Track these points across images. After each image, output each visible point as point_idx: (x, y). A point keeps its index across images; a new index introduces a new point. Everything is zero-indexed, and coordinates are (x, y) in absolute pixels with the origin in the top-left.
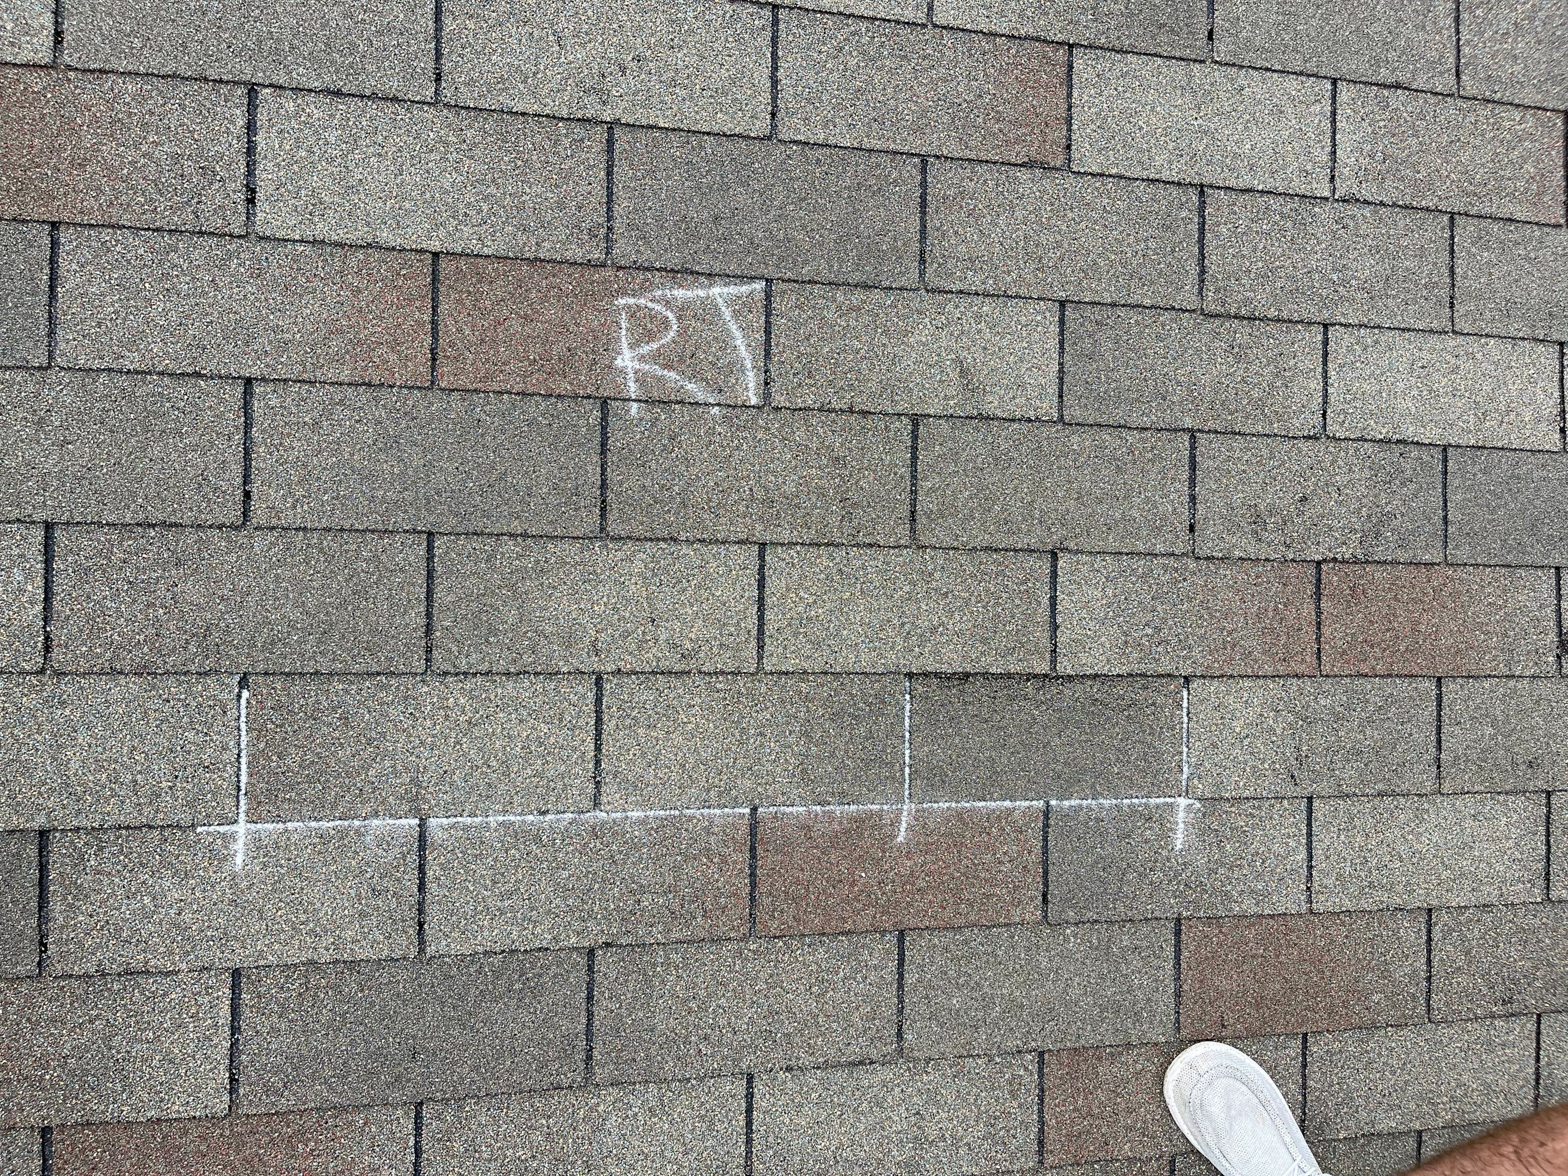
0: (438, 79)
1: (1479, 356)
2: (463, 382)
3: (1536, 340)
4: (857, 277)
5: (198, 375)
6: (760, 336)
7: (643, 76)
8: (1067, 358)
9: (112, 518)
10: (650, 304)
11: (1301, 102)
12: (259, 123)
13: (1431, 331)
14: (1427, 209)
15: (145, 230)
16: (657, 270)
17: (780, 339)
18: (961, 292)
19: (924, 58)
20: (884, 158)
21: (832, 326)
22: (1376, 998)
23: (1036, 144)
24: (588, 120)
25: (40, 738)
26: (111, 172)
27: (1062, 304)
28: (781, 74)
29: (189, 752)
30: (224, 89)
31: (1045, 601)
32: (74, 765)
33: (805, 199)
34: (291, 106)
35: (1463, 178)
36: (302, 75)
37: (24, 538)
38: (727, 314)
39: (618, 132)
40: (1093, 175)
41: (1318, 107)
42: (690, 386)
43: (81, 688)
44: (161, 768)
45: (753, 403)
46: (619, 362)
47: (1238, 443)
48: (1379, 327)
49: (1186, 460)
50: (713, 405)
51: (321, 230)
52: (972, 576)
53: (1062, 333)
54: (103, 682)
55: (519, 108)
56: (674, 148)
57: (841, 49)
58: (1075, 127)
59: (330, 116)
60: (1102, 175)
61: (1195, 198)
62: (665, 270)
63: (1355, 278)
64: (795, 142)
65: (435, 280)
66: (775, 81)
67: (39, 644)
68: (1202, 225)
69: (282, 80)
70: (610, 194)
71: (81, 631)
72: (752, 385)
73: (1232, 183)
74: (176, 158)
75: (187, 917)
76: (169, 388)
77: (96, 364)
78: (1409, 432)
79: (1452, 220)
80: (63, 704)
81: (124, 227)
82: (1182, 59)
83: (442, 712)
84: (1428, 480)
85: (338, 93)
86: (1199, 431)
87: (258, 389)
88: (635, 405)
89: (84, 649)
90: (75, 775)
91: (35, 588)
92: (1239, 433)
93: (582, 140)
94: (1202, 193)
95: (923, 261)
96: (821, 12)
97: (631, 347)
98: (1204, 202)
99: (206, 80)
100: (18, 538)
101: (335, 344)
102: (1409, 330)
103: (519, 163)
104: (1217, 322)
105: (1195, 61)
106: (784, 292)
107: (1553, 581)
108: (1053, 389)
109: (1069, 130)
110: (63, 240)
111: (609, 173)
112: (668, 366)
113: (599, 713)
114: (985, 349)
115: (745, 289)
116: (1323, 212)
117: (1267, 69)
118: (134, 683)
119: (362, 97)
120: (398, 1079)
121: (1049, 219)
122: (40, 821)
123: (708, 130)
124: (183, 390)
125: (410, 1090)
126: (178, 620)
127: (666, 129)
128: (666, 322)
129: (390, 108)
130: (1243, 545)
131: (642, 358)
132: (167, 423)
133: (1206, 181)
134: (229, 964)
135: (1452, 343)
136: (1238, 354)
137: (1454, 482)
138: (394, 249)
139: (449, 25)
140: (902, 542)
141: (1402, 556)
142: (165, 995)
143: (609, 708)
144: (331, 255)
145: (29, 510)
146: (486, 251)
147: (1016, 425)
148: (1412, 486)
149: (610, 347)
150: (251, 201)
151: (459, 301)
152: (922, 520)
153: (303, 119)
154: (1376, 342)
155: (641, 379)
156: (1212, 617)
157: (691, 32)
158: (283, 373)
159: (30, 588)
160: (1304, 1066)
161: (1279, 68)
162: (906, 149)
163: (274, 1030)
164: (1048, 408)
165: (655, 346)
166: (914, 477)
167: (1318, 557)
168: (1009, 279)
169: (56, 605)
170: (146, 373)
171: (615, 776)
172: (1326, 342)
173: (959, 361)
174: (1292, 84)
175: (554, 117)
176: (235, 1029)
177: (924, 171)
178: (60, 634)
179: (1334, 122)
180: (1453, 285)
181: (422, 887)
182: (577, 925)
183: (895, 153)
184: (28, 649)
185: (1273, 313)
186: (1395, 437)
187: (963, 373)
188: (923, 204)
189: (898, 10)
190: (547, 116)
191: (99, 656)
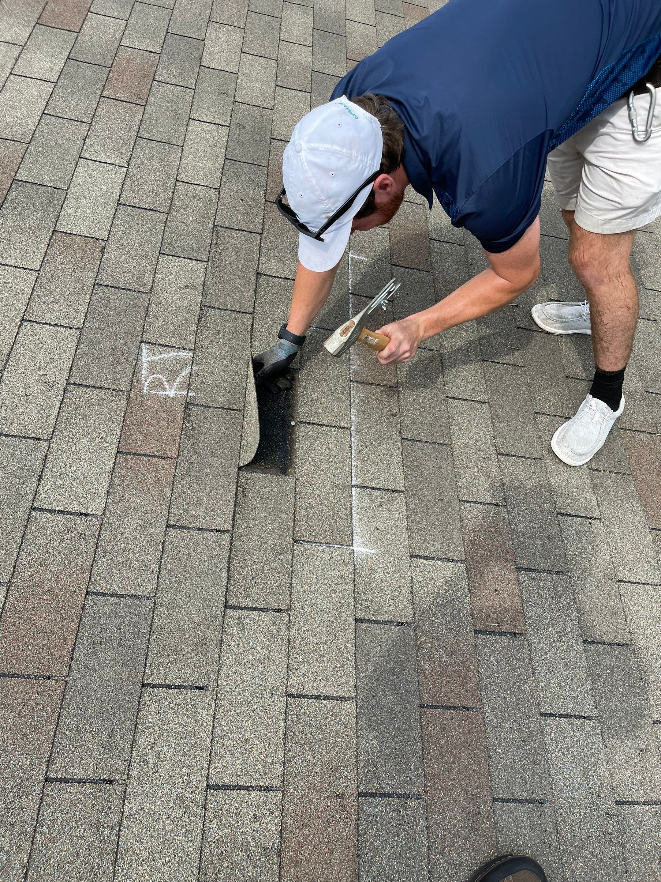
0: (38, 439)
1: (192, 142)
2: (175, 449)
3: (187, 125)
4: (143, 313)
5: (163, 544)
6: (164, 348)
7: (47, 369)
8: (182, 256)
9: (225, 581)
10: (148, 382)
11: (87, 169)
12: (50, 508)
13: (182, 152)
14: (135, 143)
15: (95, 557)
16: (133, 377)
17: (166, 342)
18: (153, 282)
19: (52, 276)
20: (94, 297)
21: (162, 325)
22: (417, 218)
23: (94, 248)
24: (65, 390)
25: (317, 618)
26: (65, 567)
27: (160, 253)
28: (53, 323)
29: (324, 564)
30: (32, 519)
31: (276, 279)
32: (329, 606)
33: (108, 325)
34: (43, 496)
35: (123, 130)
36: (30, 488)
37: (231, 617)
38: (154, 358)
39: (72, 381)
40: (109, 234)
41: (91, 165)
42: (184, 374)
43: (297, 600)
44: (331, 574)
45: (192, 355)
46: (171, 396)
47: (219, 213)
48: (179, 166)
49: (225, 230)
50: (192, 368)
51: (102, 491)
52: (265, 299)
53: (173, 256)
54: (295, 592)
55: (56, 413)
56: (80, 364)
57: (45, 302)
58: (89, 236)
59: (50, 481)
60: (110, 231)
61: (122, 207)
62: (133, 375)
63: (160, 168)
64: (84, 323)
65: (129, 453)
66: (56, 325)
67: (278, 614)
68: (133, 206)
69: (31, 497)
70: (98, 388)
71: (273, 598)
72: (185, 354)
73: (119, 194)
74: (62, 542)
75: (390, 570)
76: (168, 556)
77: (155, 581)
78: (219, 166)
79: (139, 137)
80: (303, 608)
81: (92, 565)
82: (65, 199)
83: (310, 475)
84: (237, 165)
85: (40, 477)
86: (214, 223)
87: (172, 523)
88: (190, 394)
89: (280, 597)
90: (333, 605)
91: (253, 614)
92: (216, 212)
93: (73, 394)
94: (120, 204)
95: (139, 292)
96: (28, 305)
97: (164, 390)
98: (124, 205)
99: (26, 526)
100: (230, 620)
101: (154, 492)
102: (181, 158)
103: (80, 417)
104: (172, 210)
105: (66, 195)
106: (147, 338)
107: (276, 141)
108: (195, 262)
109: (90, 237)
110: (95, 590)
111: (89, 387)
112: (175, 380)
113: (313, 424)
114: (176, 280)
115: (145, 351)
116: (132, 171)
117: (73, 175)
118: (295, 581)
119: (43, 469)
120: (451, 506)
121: (125, 251)
122: (352, 621)
123: (74, 351)
124: (170, 550)
125: (454, 502)
126: (270, 562)
127: (72, 364)
128: (156, 378)
129: (49, 458)
130: (258, 219)
131: (170, 388)
132: (184, 558)
133: (116, 202)
134: (408, 557)
135: (187, 148)
136: (185, 207)
137: (238, 159)
138: (114, 466)
139: (15, 432)
140: (251, 317)
141: (265, 178)
142: (420, 582)
143: (310, 420)
144: (115, 489)
145: (219, 613)
146: (119, 433)
147: (208, 276)
148: (239, 170)
149: (165, 398)
150: (86, 515)
151: (140, 446)
152: (242, 310)
153: (50, 492)
154: (185, 168)
155: (179, 389)
156: (284, 234)
157: (29, 350)
158: (165, 512)
159: (253, 616)
160: (439, 241)
161: (73, 172)
162: (91, 289)
163: (433, 545)
164: (201, 265)
165: (165, 383)
166: (226, 310)
167: (264, 200)
168: (149, 267)
169: (262, 606)
170: (160, 563)
171: (337, 422)
172: (183, 182)
173: (180, 288)
174: (79, 170)
175: (62, 402)
176: (433, 558)
177: (101, 285)
178: (274, 605)
179: (97, 161)
180: (165, 143)
181: (379, 489)
182: (393, 441)
183: (92, 293)
184: (279, 618)
185: (171, 194)
186: (221, 170)
187: (185, 287)
188: (116, 287)
189: (31, 281)
190: (61, 404)
191: (283, 591)
